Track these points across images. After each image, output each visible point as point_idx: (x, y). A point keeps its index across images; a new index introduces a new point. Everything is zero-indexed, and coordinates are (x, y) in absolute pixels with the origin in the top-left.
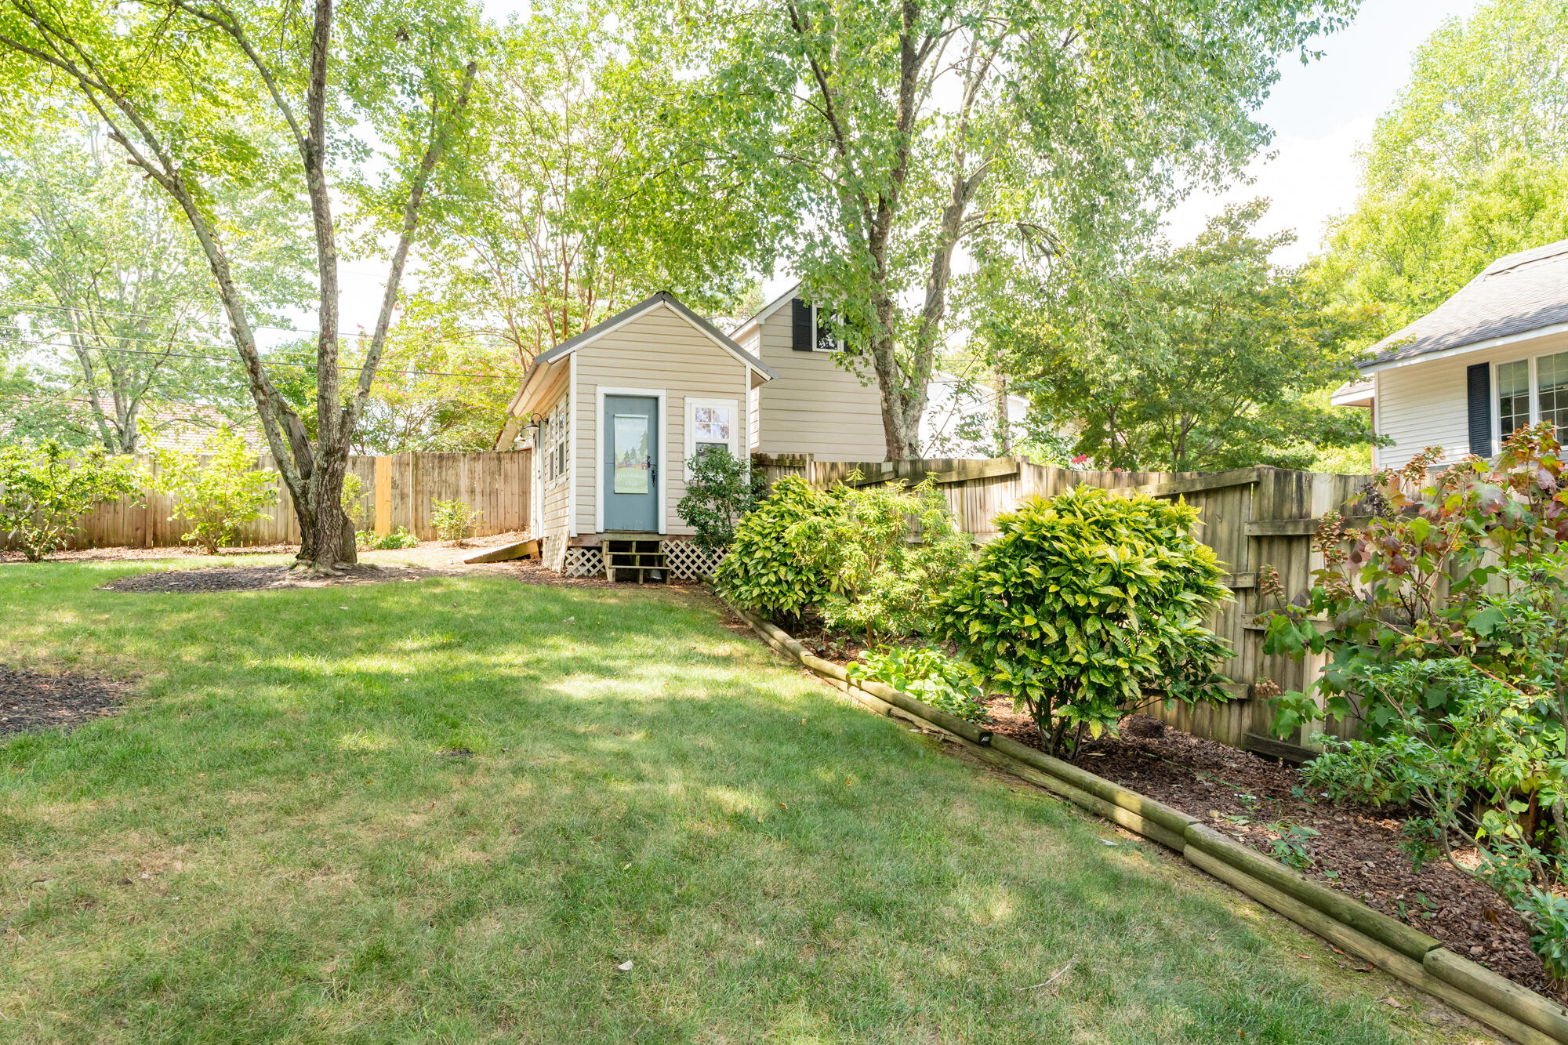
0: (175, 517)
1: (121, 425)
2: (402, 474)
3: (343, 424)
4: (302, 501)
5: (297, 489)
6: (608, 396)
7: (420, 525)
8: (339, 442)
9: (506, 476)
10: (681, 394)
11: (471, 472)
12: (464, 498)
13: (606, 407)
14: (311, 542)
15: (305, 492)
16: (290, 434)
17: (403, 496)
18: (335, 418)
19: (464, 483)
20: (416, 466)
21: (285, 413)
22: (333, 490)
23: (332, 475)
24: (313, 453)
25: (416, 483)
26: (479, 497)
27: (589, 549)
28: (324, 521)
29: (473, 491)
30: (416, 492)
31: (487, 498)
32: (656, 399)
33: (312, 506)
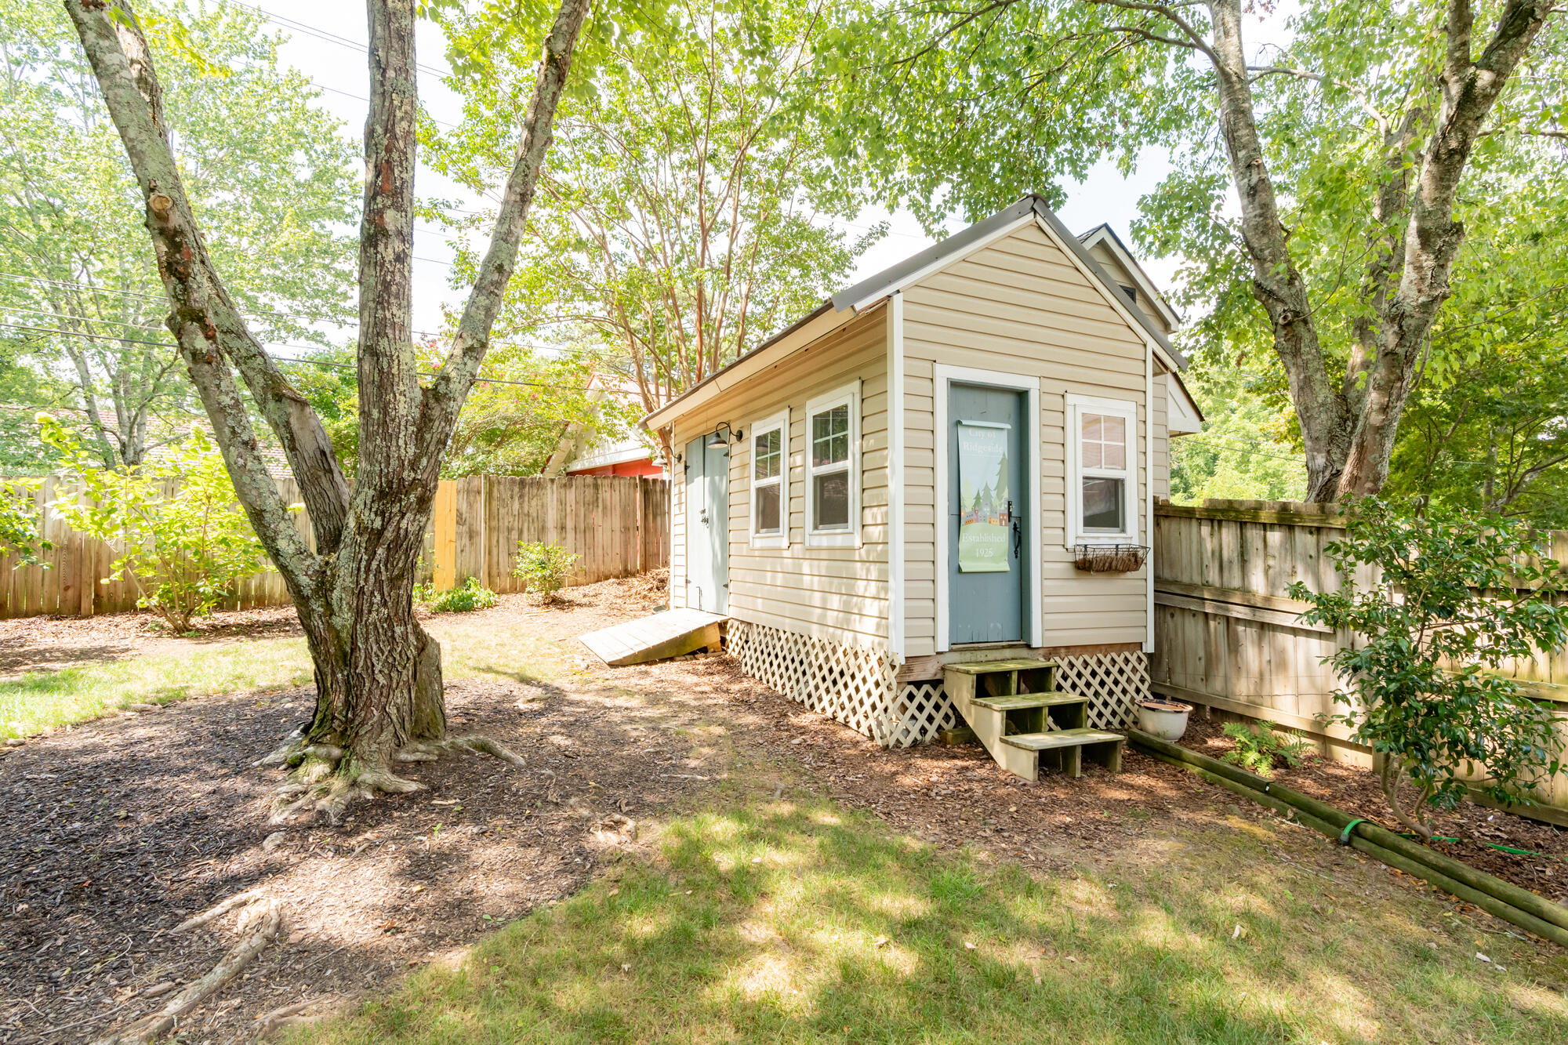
0: (116, 576)
1: (124, 438)
2: (470, 505)
3: (425, 421)
4: (317, 606)
5: (304, 580)
6: (955, 385)
7: (494, 572)
8: (414, 465)
9: (605, 508)
10: (1060, 387)
11: (562, 503)
12: (552, 536)
13: (952, 406)
14: (338, 702)
15: (324, 584)
16: (292, 445)
17: (472, 535)
18: (405, 407)
19: (552, 517)
20: (490, 494)
21: (279, 398)
22: (395, 581)
23: (395, 546)
24: (347, 492)
25: (490, 516)
26: (570, 535)
27: (918, 685)
28: (372, 653)
29: (563, 528)
30: (490, 529)
31: (580, 536)
32: (1022, 396)
33: (344, 619)
